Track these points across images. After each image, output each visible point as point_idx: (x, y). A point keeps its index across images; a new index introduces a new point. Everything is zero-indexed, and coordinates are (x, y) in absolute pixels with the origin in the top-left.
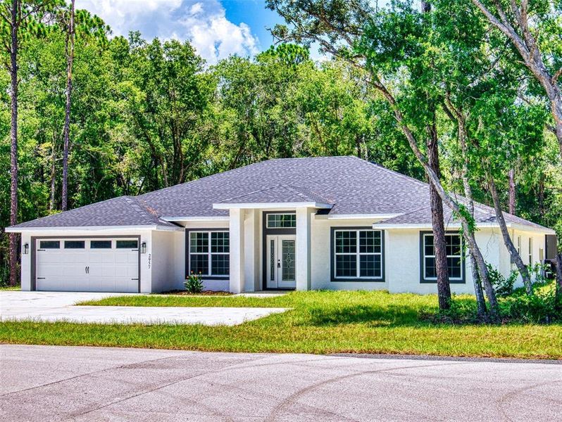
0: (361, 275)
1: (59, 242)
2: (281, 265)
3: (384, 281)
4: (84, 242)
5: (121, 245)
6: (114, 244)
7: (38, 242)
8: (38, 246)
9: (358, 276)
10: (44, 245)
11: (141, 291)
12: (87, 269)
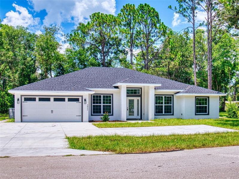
0: (165, 113)
1: (35, 98)
2: (128, 109)
3: (173, 115)
4: (50, 98)
5: (70, 100)
6: (67, 100)
7: (23, 98)
8: (23, 100)
9: (164, 113)
10: (26, 99)
11: (83, 121)
12: (52, 111)
